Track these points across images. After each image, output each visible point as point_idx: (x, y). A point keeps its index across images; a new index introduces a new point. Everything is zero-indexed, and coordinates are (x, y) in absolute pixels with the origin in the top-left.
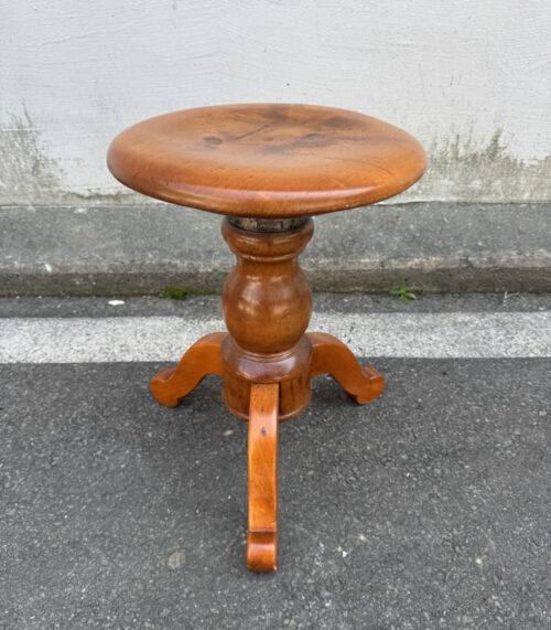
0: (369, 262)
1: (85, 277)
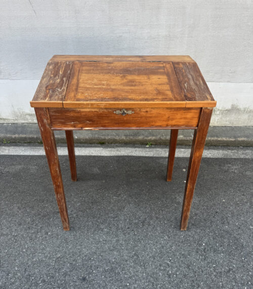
0: (141, 138)
1: (83, 139)
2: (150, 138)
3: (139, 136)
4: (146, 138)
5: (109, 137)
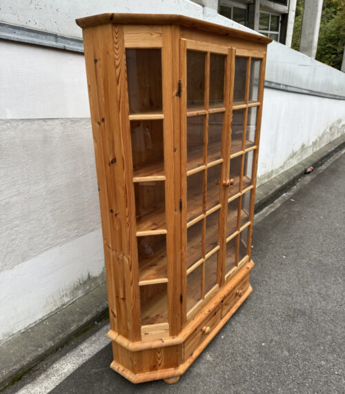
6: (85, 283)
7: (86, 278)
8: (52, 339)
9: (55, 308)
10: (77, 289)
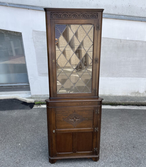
2: (132, 102)
3: (127, 101)
4: (130, 102)
5: (113, 101)
6: (136, 93)
7: (137, 91)
8: (121, 101)
9: (125, 95)
10: (133, 93)
